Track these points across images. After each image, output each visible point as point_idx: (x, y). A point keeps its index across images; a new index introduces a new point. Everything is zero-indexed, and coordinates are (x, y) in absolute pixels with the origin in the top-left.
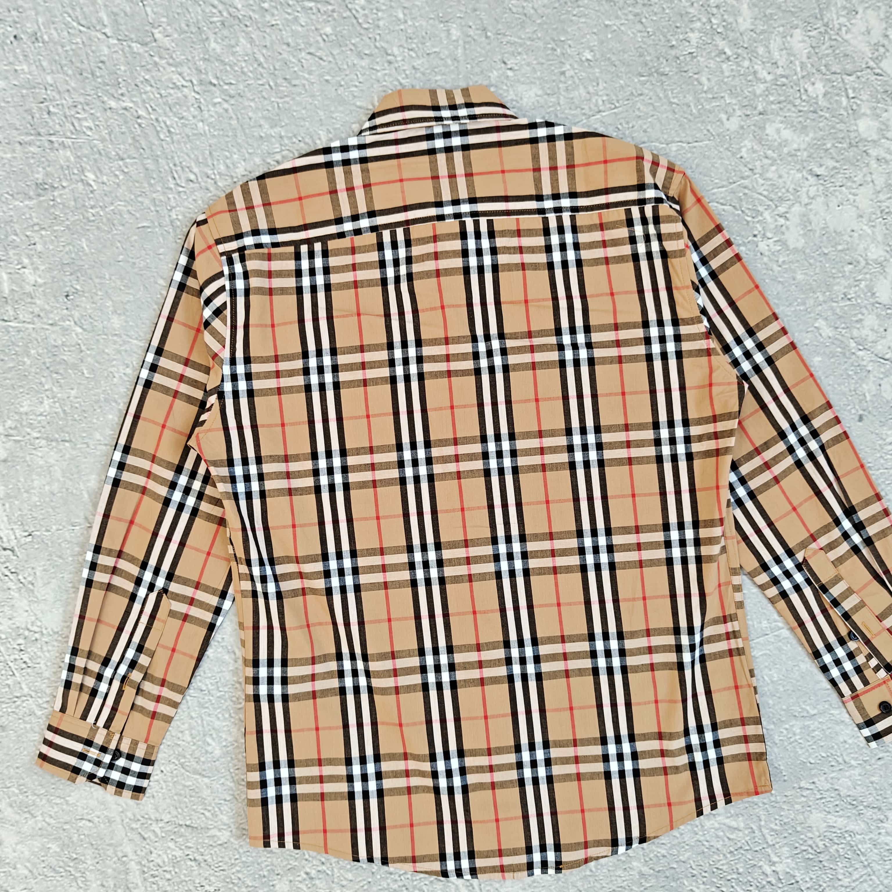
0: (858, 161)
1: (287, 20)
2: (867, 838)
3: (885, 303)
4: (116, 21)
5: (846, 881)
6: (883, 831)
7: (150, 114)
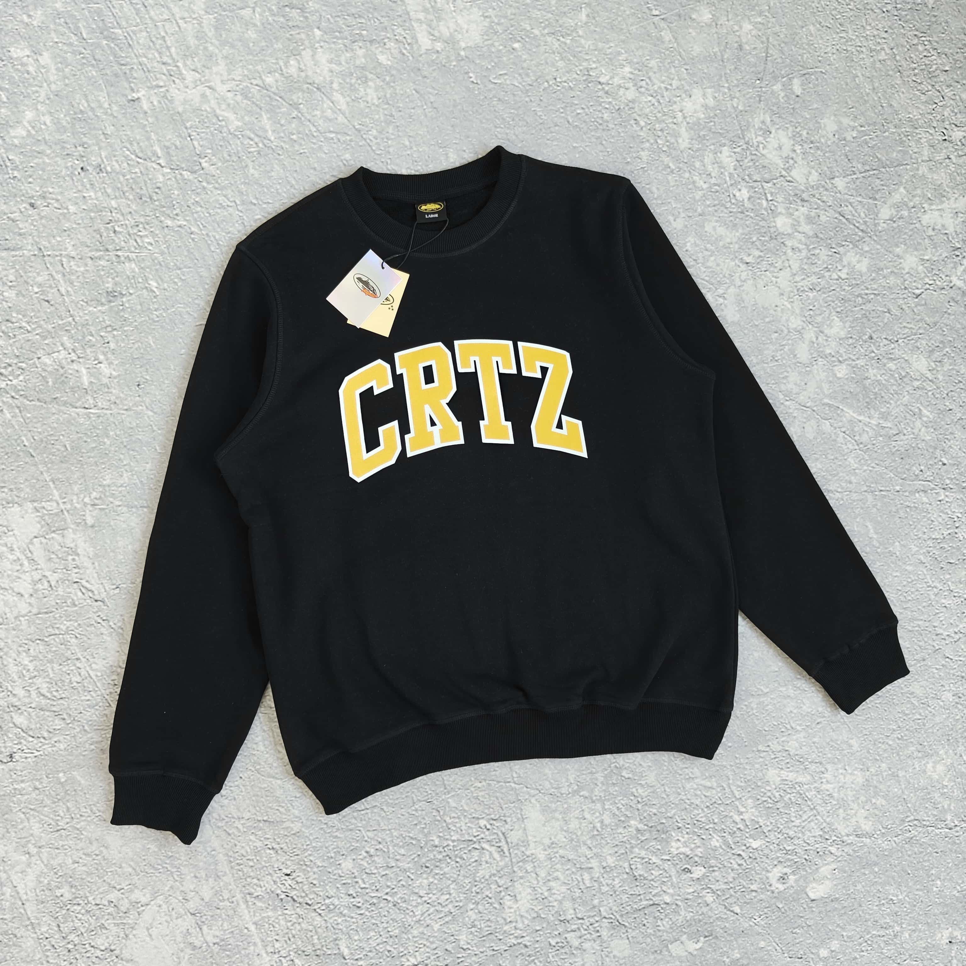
0: (777, 250)
1: (312, 148)
2: (812, 786)
3: (804, 362)
4: (168, 153)
5: (797, 822)
6: (824, 780)
7: (201, 230)
